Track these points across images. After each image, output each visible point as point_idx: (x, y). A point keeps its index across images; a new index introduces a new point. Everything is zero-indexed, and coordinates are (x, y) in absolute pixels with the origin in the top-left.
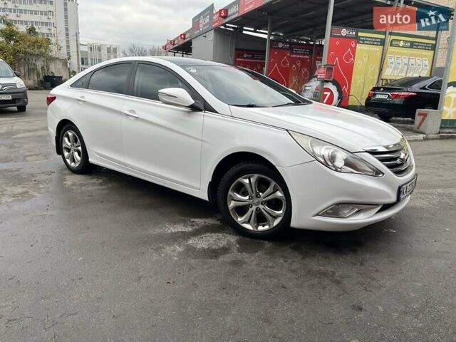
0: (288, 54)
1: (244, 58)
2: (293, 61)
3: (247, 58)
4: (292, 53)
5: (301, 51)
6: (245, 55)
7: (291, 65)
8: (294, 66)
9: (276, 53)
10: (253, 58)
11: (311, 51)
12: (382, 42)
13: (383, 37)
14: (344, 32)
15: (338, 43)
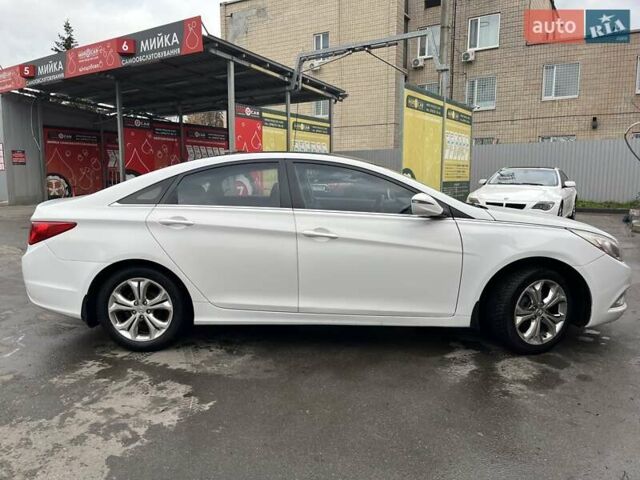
0: (150, 136)
1: (59, 139)
2: (157, 145)
3: (63, 140)
4: (154, 134)
5: (165, 132)
6: (61, 136)
7: (156, 152)
8: (160, 152)
9: (133, 134)
10: (73, 140)
11: (179, 133)
12: (285, 125)
13: (285, 118)
14: (248, 111)
15: (243, 124)
